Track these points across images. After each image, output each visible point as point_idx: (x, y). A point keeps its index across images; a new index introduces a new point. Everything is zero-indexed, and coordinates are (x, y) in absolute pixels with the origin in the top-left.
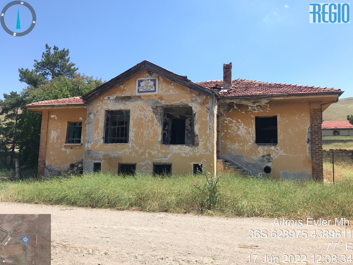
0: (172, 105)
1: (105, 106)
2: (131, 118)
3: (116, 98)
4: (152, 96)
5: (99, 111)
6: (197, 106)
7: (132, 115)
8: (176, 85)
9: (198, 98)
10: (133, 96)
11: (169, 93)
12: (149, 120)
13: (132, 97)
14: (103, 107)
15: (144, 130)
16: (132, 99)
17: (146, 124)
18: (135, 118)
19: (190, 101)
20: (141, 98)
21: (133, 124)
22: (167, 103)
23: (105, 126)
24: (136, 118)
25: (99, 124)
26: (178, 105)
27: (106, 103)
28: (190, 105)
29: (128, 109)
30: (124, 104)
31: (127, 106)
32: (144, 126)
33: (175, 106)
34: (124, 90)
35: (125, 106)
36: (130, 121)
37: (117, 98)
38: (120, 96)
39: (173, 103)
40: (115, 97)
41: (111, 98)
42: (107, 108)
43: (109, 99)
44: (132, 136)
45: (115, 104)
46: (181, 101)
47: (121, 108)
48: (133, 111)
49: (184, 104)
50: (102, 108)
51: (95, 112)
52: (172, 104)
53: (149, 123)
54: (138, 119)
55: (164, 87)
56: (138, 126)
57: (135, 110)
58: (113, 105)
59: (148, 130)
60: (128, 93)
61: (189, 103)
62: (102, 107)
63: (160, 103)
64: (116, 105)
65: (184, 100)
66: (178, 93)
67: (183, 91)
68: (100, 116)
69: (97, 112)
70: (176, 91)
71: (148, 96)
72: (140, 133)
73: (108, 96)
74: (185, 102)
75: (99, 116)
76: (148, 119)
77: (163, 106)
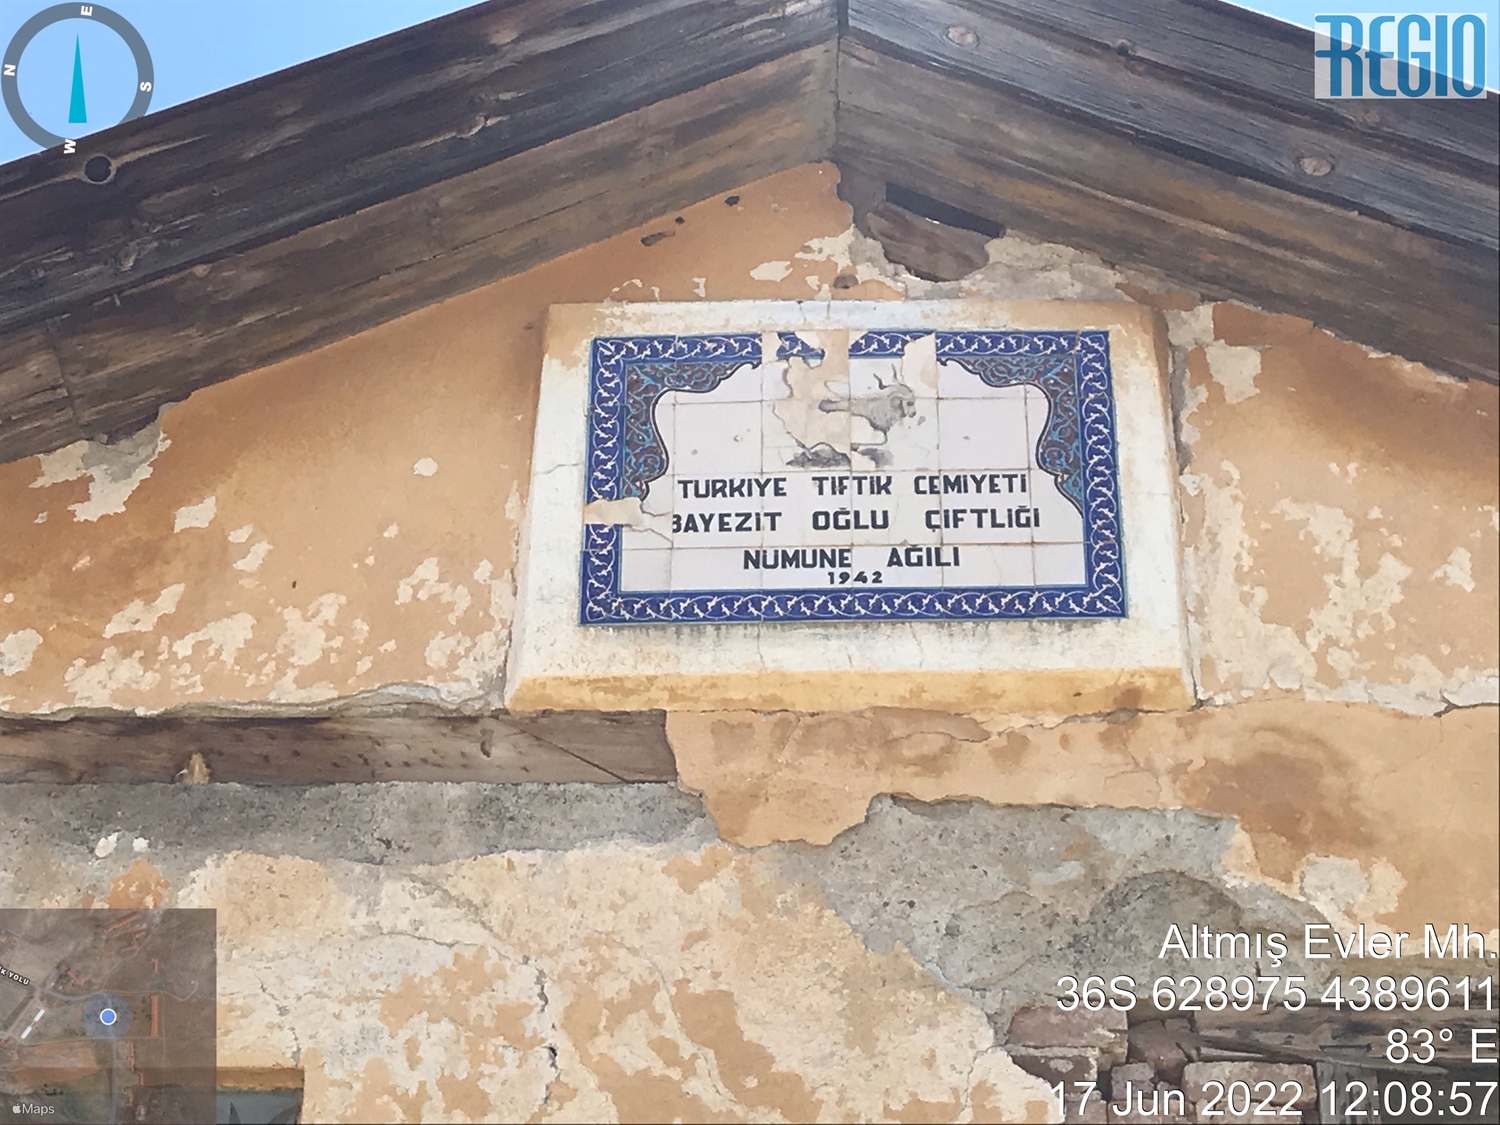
4: (1000, 724)
10: (414, 709)
13: (393, 749)
16: (387, 804)
20: (665, 769)
29: (252, 1042)
34: (136, 556)
55: (1328, 527)
60: (267, 629)
71: (878, 727)
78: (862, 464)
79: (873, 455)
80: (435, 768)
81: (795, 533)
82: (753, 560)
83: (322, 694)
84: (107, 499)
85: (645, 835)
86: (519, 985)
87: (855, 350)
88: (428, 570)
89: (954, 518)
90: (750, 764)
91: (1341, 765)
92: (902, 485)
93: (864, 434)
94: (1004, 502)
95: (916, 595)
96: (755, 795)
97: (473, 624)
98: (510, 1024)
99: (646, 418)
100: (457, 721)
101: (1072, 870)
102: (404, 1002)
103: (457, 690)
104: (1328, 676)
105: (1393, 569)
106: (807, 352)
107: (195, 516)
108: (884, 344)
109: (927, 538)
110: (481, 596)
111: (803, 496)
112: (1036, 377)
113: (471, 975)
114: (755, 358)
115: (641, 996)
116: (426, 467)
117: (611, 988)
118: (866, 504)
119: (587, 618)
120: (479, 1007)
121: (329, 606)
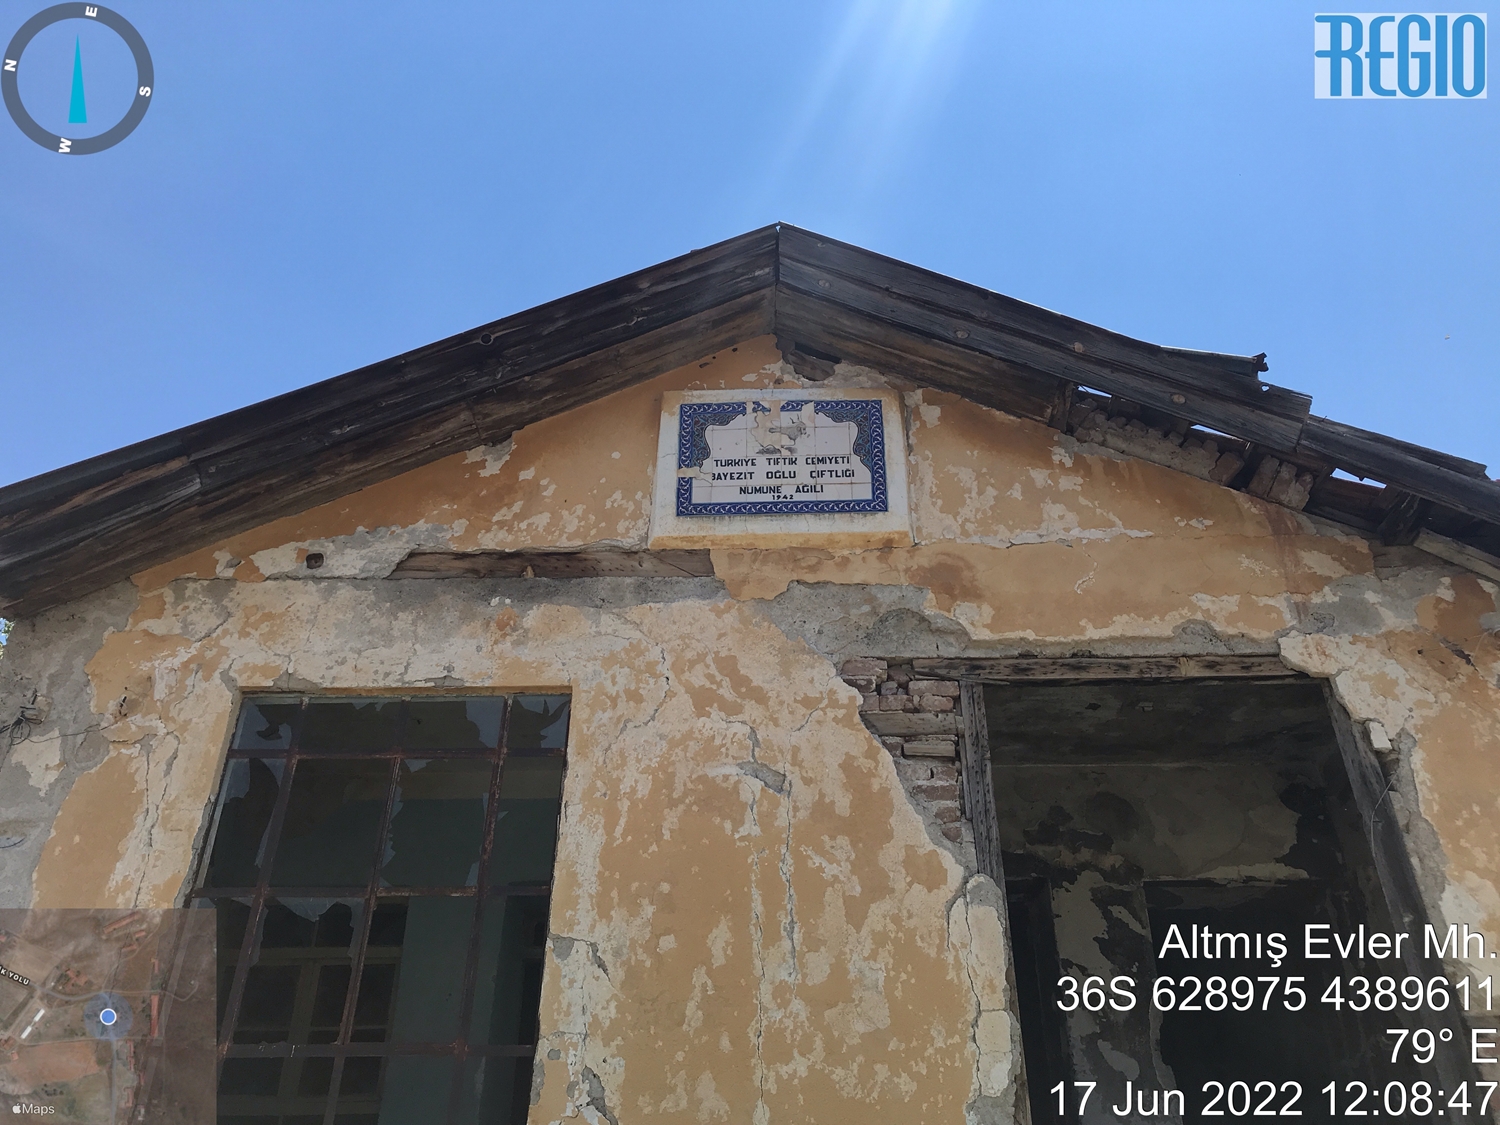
0: (1081, 658)
1: (251, 642)
2: (574, 785)
3: (400, 566)
4: (839, 553)
5: (160, 692)
6: (1393, 669)
7: (598, 754)
8: (1098, 469)
9: (1371, 597)
10: (613, 549)
11: (1030, 537)
12: (822, 809)
13: (605, 564)
14: (224, 651)
15: (757, 935)
16: (603, 585)
17: (787, 868)
18: (635, 780)
19: (1289, 619)
20: (710, 572)
21: (607, 855)
22: (1030, 635)
23: (201, 882)
24: (643, 790)
25: (118, 857)
26: (1155, 661)
27: (269, 617)
28: (1299, 652)
29: (552, 676)
30: (501, 626)
31: (528, 654)
32: (756, 894)
33: (1126, 668)
34: (505, 490)
35: (507, 645)
36: (563, 828)
37: (416, 562)
38: (454, 547)
39: (1093, 633)
40: (392, 547)
41: (345, 560)
42: (265, 670)
43: (318, 572)
44: (578, 1024)
45: (379, 622)
46: (1185, 611)
47: (449, 669)
48: (614, 701)
49: (1222, 650)
50: (202, 665)
51: (101, 702)
52: (1091, 641)
53: (821, 851)
54: (673, 804)
55: (966, 476)
56: (665, 887)
57: (635, 697)
58: (361, 635)
59: (813, 943)
60: (556, 518)
61: (1285, 633)
62: (209, 654)
63: (940, 623)
64: (388, 640)
65: (1213, 608)
66: (1135, 533)
67: (1193, 522)
68: (162, 753)
69: (125, 709)
70: (1112, 516)
71: (792, 555)
72: (700, 977)
73: (305, 545)
74: (1231, 631)
75: (148, 750)
76: (804, 795)
77: (974, 665)
78: (785, 453)
79: (790, 449)
80: (620, 571)
81: (759, 480)
82: (743, 490)
83: (576, 544)
84: (492, 468)
85: (702, 597)
86: (654, 654)
87: (783, 408)
88: (618, 495)
89: (822, 474)
90: (743, 569)
91: (970, 567)
92: (801, 461)
93: (786, 441)
94: (840, 467)
95: (806, 504)
96: (744, 581)
97: (636, 515)
98: (651, 668)
99: (702, 435)
100: (630, 553)
101: (866, 608)
102: (611, 660)
103: (627, 542)
104: (965, 533)
105: (991, 492)
106: (764, 409)
107: (527, 475)
108: (794, 406)
109: (811, 482)
110: (638, 505)
111: (763, 466)
112: (853, 418)
113: (635, 649)
114: (744, 412)
115: (701, 658)
116: (616, 455)
117: (689, 655)
118: (787, 468)
119: (679, 514)
120: (639, 662)
121: (580, 509)
